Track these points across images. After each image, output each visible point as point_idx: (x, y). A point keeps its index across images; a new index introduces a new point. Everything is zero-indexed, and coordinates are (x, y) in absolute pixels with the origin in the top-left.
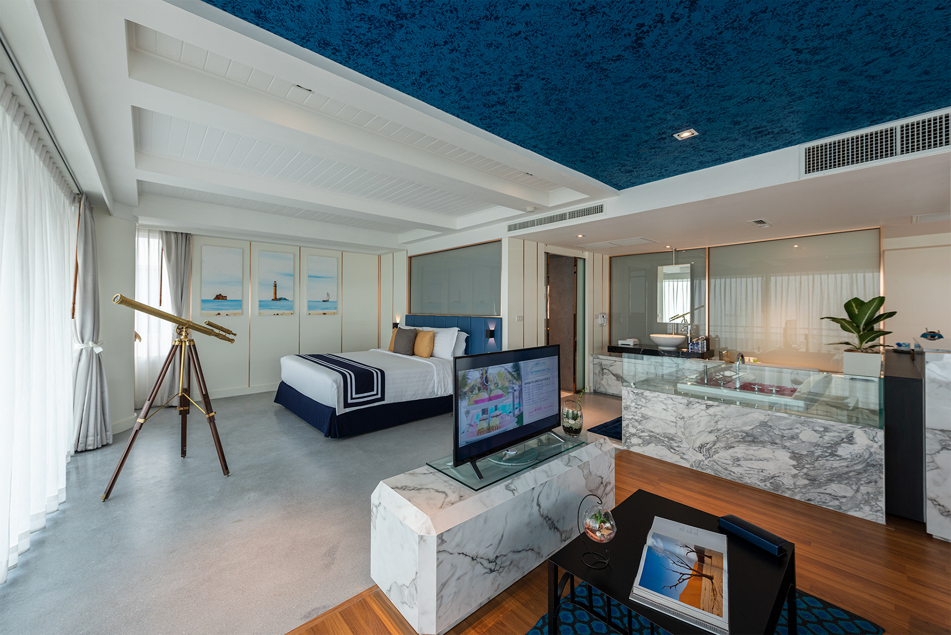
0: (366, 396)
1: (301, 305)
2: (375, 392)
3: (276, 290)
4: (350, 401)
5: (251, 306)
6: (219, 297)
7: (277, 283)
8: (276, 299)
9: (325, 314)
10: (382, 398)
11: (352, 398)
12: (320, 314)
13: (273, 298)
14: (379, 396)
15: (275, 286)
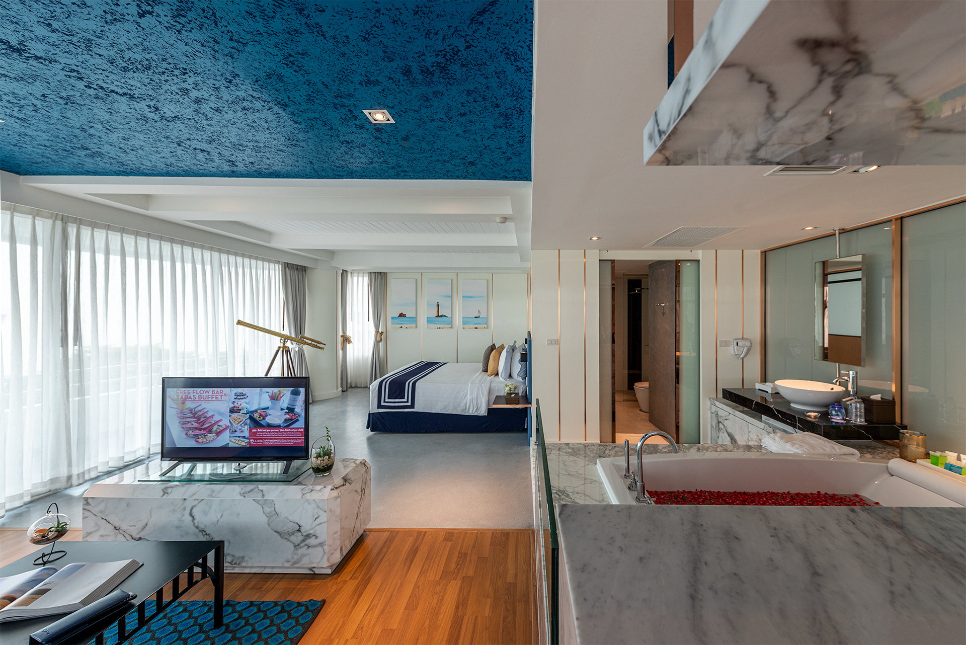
0: (397, 402)
1: (458, 321)
2: (405, 400)
3: (438, 309)
4: (383, 404)
5: (422, 321)
6: (401, 315)
7: (439, 303)
8: (438, 316)
9: (476, 328)
10: (412, 406)
11: (385, 402)
12: (473, 328)
13: (436, 315)
14: (409, 404)
15: (438, 306)
